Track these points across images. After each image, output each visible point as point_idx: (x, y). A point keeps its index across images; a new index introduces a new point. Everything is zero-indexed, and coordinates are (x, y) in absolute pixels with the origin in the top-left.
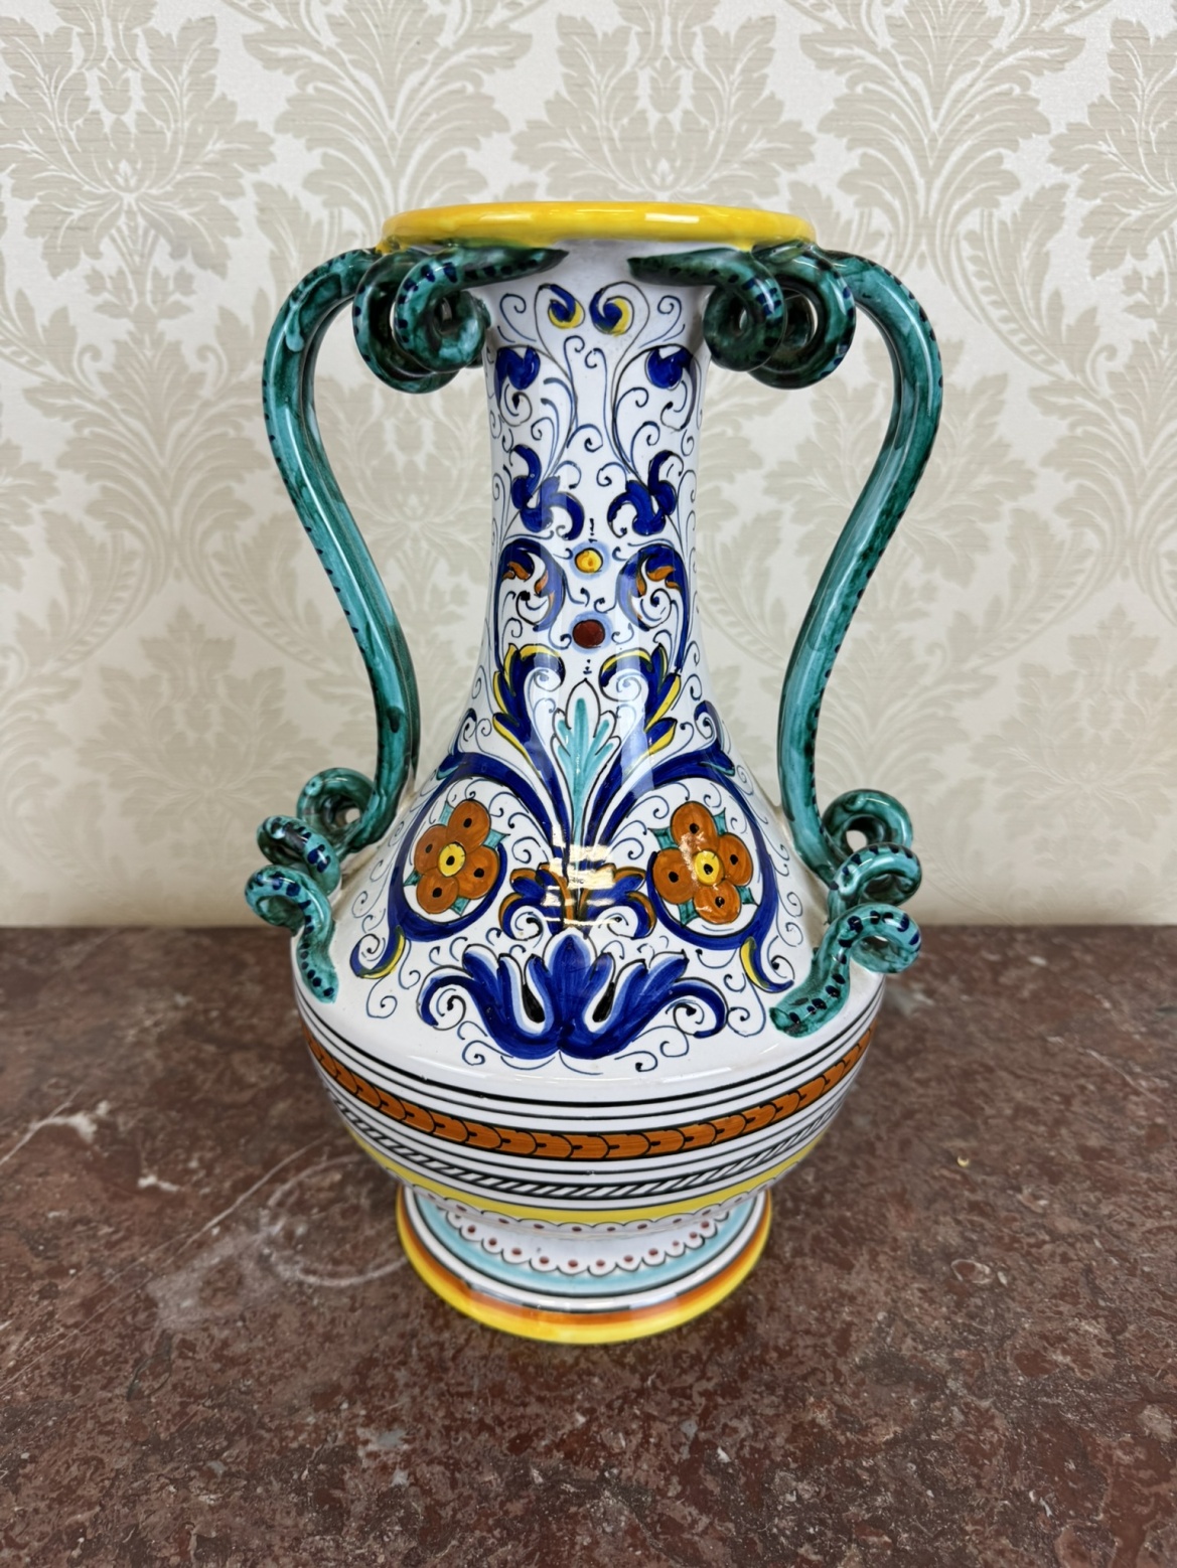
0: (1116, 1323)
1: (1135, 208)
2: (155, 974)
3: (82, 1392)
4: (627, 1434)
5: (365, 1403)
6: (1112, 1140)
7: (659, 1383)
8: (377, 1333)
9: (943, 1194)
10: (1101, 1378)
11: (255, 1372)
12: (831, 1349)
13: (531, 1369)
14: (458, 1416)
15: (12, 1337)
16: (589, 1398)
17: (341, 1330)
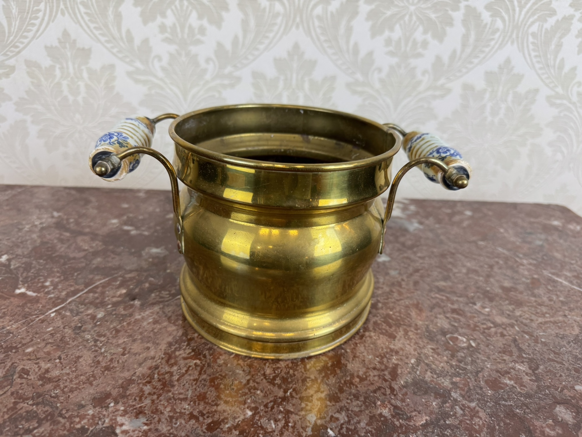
0: (533, 365)
2: (45, 204)
4: (276, 421)
5: (124, 403)
6: (515, 284)
7: (294, 394)
8: (135, 366)
9: (437, 305)
10: (531, 391)
11: (62, 386)
12: (388, 377)
14: (178, 410)
16: (254, 402)
17: (115, 364)
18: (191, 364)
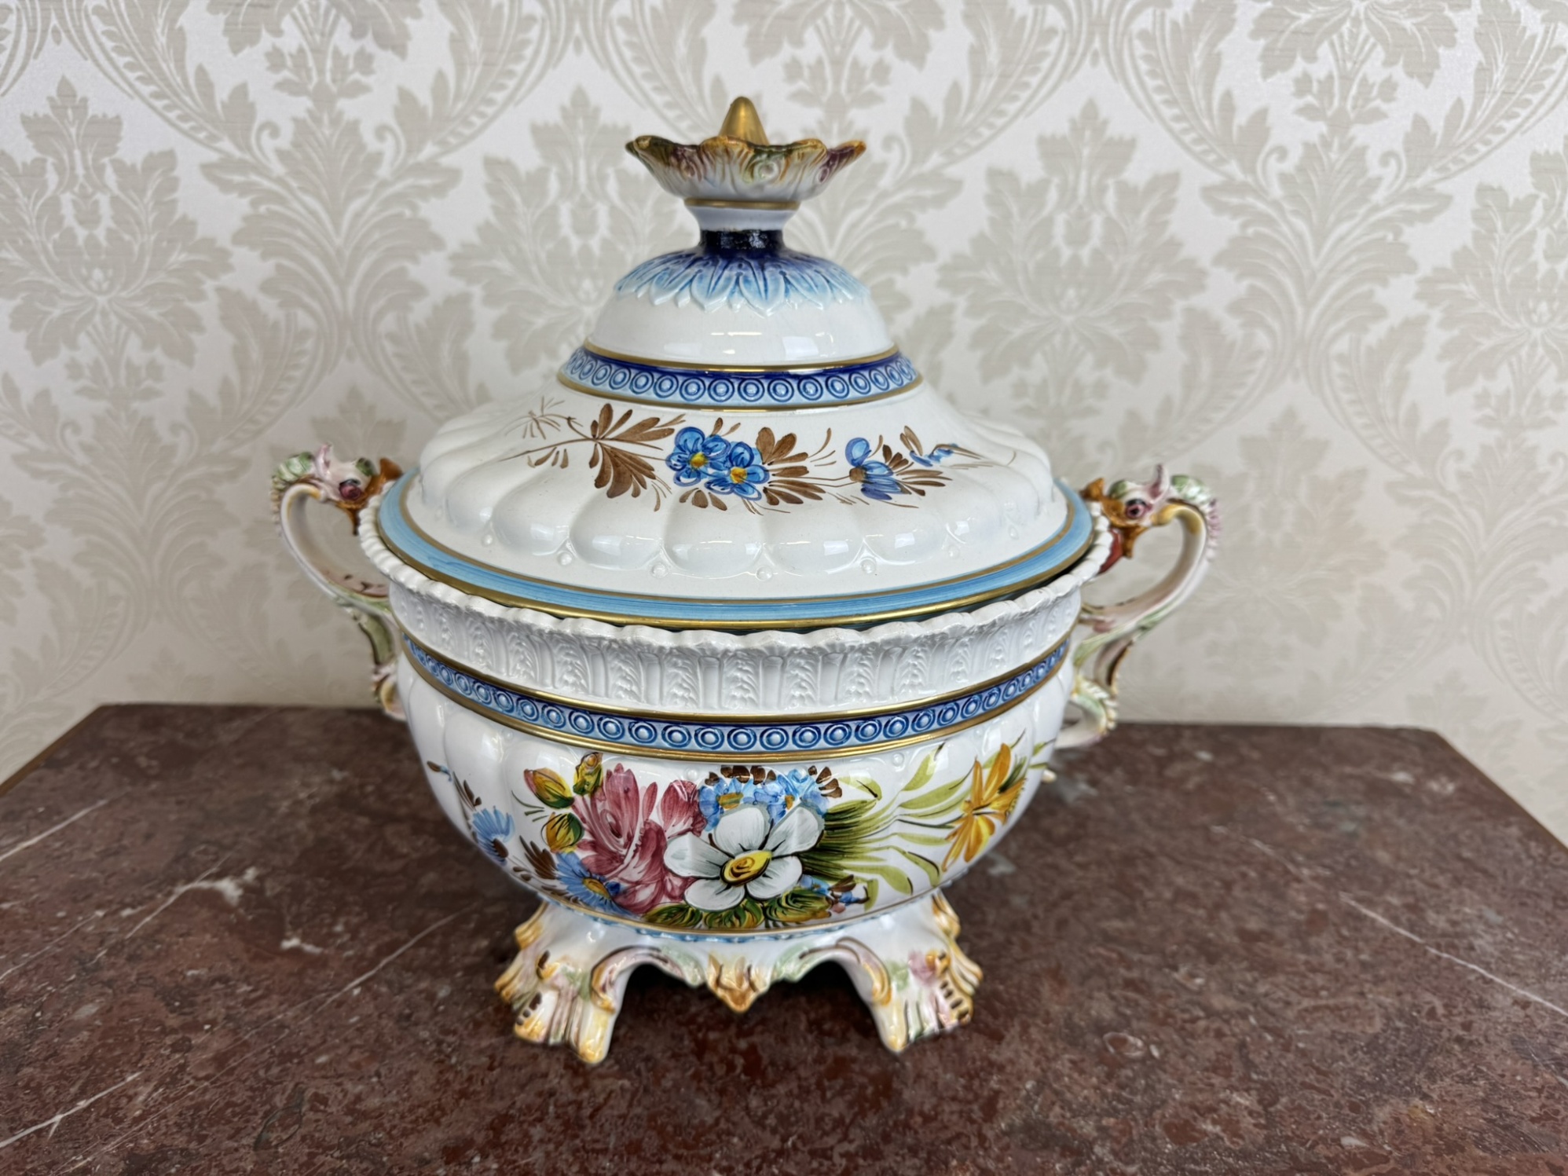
0: (1268, 1095)
1: (1306, 11)
2: (313, 750)
3: (208, 1141)
5: (498, 1157)
6: (1272, 923)
7: (799, 1145)
10: (1251, 1147)
11: (387, 1125)
13: (670, 1129)
15: (141, 1088)
16: (726, 1157)
17: (478, 1087)
18: (614, 1088)
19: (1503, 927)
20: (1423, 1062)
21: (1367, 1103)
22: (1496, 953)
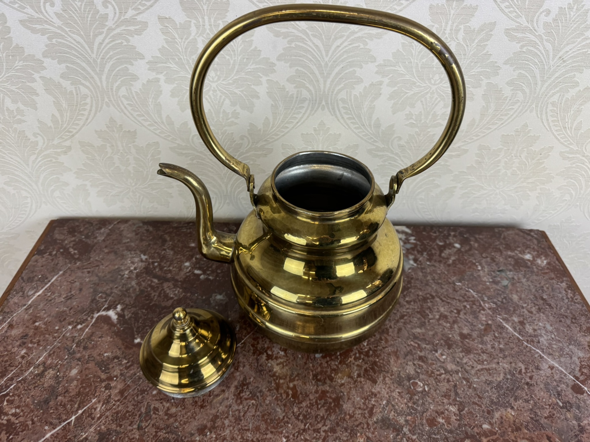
0: (461, 407)
2: (133, 244)
3: (123, 427)
5: (215, 432)
7: (310, 427)
8: (218, 405)
9: (410, 353)
10: (453, 428)
11: (179, 420)
13: (269, 421)
14: (245, 438)
15: (98, 405)
16: (287, 432)
18: (250, 404)
19: (551, 332)
20: (514, 393)
21: (493, 411)
22: (547, 345)
